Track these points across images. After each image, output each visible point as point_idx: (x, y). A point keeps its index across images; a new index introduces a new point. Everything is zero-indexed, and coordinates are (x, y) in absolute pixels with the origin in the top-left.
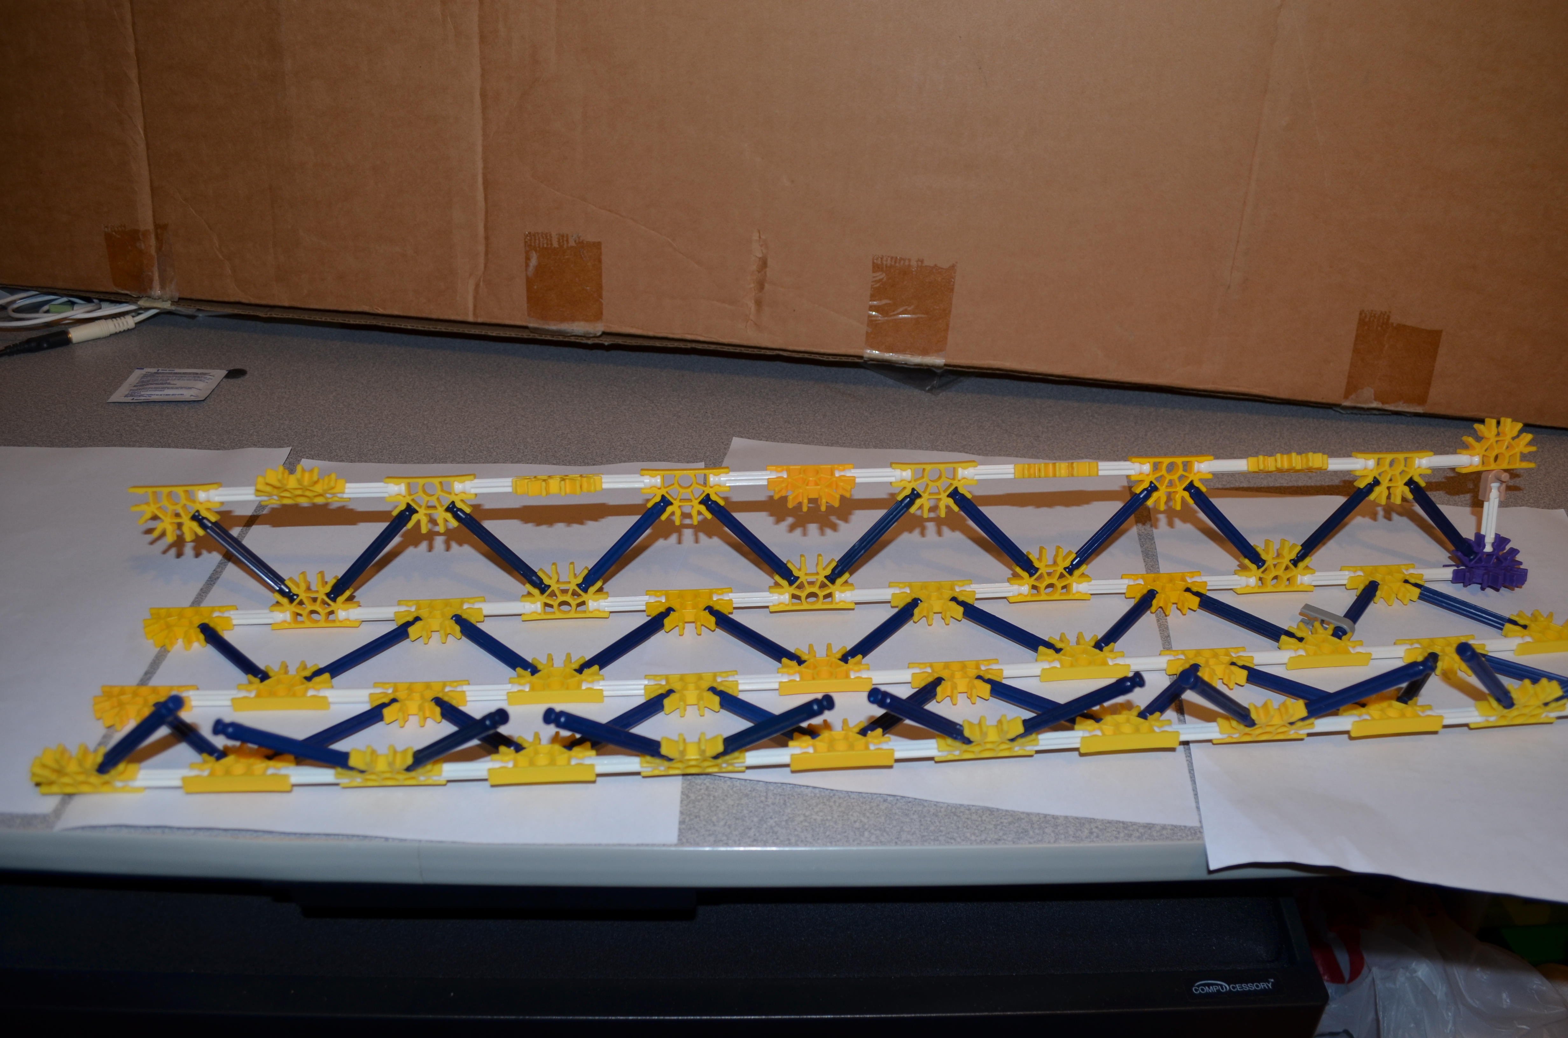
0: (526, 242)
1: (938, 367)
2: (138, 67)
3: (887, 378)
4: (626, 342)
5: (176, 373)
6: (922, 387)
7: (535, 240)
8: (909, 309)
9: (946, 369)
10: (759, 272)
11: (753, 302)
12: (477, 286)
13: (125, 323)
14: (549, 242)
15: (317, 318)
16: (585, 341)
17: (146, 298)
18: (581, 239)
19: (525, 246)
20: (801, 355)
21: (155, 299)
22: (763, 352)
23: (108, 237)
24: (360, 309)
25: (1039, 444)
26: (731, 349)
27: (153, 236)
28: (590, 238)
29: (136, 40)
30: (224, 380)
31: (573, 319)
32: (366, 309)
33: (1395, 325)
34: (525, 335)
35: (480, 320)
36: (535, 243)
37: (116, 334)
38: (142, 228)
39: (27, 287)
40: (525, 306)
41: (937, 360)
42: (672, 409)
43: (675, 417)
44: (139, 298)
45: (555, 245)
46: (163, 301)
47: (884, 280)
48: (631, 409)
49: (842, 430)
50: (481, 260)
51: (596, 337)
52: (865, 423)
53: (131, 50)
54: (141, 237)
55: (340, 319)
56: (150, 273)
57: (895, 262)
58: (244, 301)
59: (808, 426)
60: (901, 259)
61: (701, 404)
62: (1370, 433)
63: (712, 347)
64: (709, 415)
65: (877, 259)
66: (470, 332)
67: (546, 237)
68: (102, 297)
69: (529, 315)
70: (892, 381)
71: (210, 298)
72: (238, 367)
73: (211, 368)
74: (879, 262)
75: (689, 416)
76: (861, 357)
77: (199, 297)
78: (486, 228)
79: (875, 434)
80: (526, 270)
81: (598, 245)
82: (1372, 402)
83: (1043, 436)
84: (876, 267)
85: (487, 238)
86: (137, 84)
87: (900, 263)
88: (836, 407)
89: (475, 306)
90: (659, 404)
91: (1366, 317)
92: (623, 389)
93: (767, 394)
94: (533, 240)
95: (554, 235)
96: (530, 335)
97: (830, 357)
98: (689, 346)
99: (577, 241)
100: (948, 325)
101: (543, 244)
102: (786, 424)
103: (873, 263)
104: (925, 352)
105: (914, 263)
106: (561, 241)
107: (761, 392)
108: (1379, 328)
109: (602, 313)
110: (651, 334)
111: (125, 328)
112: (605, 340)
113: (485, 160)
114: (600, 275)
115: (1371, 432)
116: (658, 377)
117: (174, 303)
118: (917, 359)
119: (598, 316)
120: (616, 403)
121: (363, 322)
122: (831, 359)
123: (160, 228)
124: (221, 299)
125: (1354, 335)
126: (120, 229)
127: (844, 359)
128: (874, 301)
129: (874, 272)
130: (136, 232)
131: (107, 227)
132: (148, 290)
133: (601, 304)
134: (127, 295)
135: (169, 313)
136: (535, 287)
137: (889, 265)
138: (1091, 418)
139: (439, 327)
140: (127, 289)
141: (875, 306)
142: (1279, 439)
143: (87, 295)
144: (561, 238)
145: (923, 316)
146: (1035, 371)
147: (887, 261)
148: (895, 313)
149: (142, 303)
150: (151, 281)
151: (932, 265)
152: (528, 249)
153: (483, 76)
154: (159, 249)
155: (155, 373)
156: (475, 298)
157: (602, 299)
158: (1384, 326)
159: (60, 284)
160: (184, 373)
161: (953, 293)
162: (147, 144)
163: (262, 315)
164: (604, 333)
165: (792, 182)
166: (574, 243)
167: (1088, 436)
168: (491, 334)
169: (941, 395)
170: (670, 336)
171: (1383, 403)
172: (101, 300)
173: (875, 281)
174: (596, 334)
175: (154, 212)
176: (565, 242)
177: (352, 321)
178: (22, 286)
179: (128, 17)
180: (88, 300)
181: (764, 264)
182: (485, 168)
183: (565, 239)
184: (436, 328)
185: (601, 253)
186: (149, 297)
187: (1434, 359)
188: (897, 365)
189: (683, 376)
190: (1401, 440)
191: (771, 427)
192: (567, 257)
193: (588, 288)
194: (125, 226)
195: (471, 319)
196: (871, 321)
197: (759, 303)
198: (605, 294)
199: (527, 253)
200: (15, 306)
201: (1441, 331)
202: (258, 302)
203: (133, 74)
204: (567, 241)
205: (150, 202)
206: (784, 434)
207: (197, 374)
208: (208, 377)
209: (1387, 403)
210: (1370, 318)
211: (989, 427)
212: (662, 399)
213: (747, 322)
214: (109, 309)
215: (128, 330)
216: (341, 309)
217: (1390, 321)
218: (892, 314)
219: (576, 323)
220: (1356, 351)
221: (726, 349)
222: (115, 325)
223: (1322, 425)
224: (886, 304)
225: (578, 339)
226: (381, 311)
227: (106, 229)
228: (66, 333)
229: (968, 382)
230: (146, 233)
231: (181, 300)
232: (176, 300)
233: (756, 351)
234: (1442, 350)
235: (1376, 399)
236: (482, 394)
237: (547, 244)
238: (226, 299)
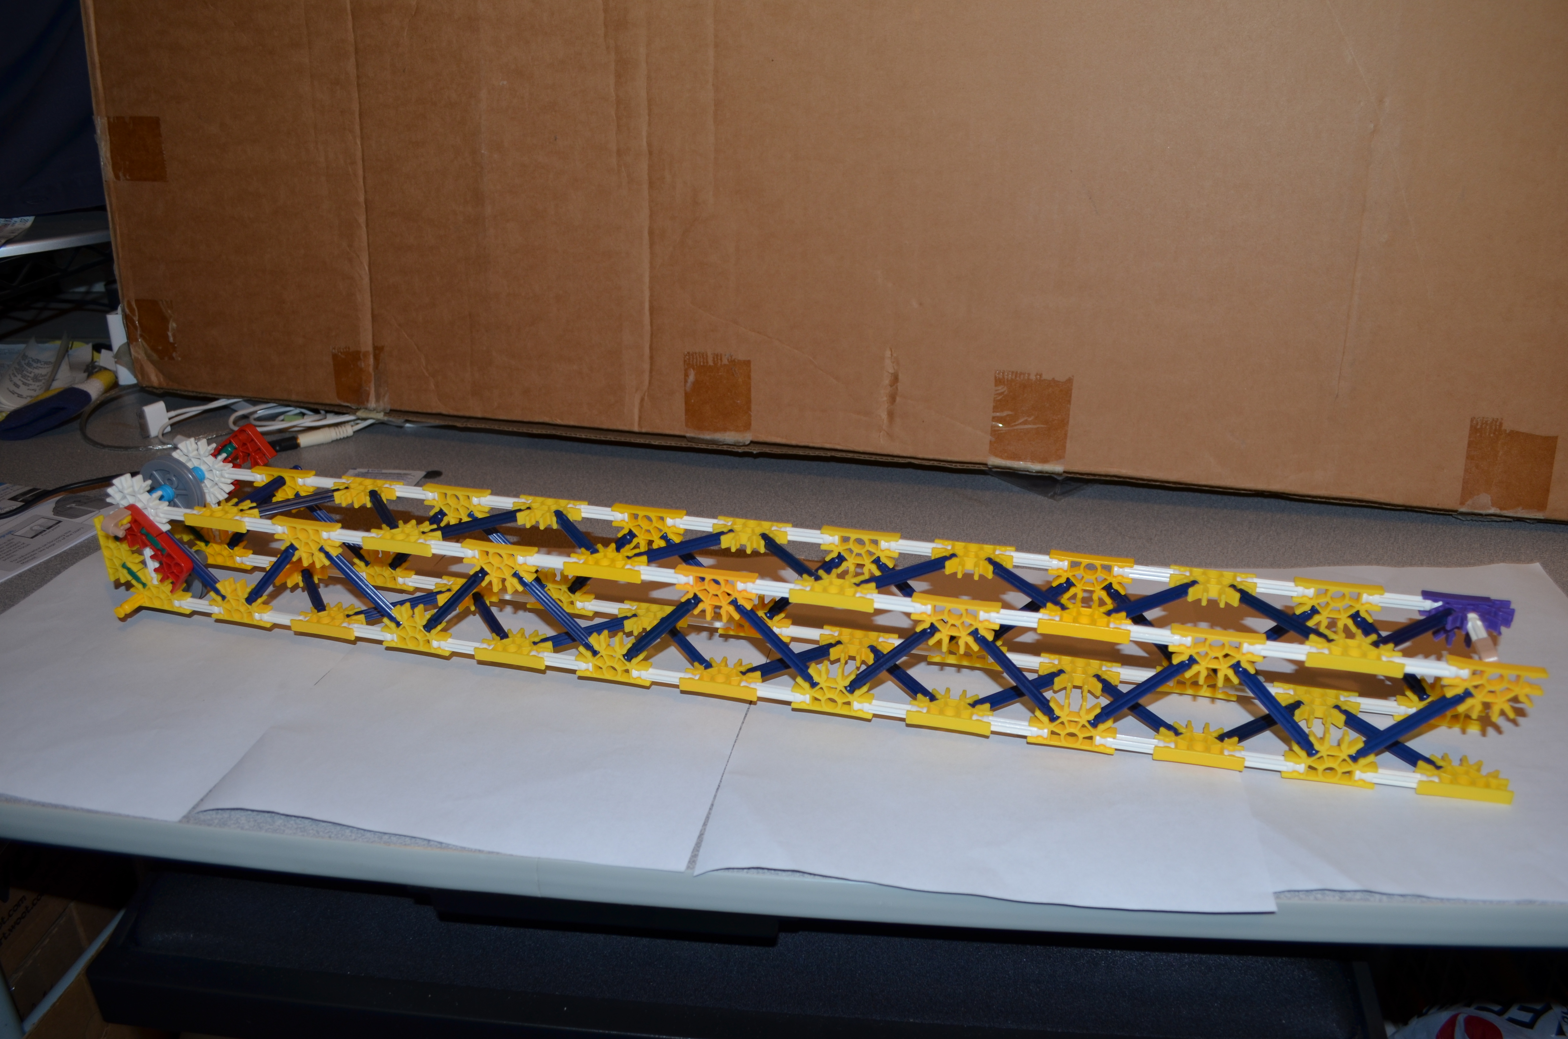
0: (685, 361)
1: (1059, 474)
2: (367, 213)
3: (1014, 486)
4: (772, 451)
5: (383, 473)
6: (1045, 494)
7: (693, 358)
8: (1030, 419)
9: (1067, 477)
10: (891, 386)
11: (886, 413)
12: (642, 400)
13: (345, 431)
14: (705, 361)
15: (506, 428)
16: (736, 450)
17: (363, 410)
18: (733, 358)
19: (685, 364)
20: (931, 463)
21: (371, 410)
22: (896, 460)
23: (335, 357)
24: (541, 420)
25: (1150, 546)
26: (867, 457)
27: (371, 357)
28: (741, 356)
29: (365, 192)
30: (423, 480)
31: (725, 429)
32: (547, 420)
33: (1508, 432)
34: (684, 444)
35: (644, 430)
36: (693, 361)
37: (337, 440)
38: (363, 349)
39: (267, 399)
40: (683, 418)
41: (1055, 467)
42: (810, 510)
43: (811, 518)
44: (358, 409)
45: (711, 363)
46: (377, 412)
47: (1006, 393)
48: (773, 510)
49: (963, 530)
50: (646, 377)
51: (745, 445)
52: (986, 525)
53: (362, 199)
54: (361, 357)
55: (524, 430)
56: (368, 389)
57: (1016, 377)
58: (444, 412)
59: (932, 527)
60: (1021, 374)
61: (837, 506)
62: (1488, 539)
63: (850, 455)
64: (843, 516)
65: (999, 374)
66: (636, 442)
67: (703, 356)
68: (327, 409)
69: (687, 425)
70: (1018, 488)
71: (416, 410)
72: (436, 469)
73: (413, 469)
74: (1001, 377)
75: (824, 517)
76: (986, 465)
77: (407, 409)
78: (651, 348)
79: (995, 535)
80: (685, 386)
81: (748, 363)
82: (1489, 509)
83: (1156, 539)
84: (998, 381)
85: (652, 358)
86: (365, 228)
87: (1020, 377)
88: (961, 511)
89: (640, 418)
90: (798, 506)
91: (1477, 424)
92: (768, 493)
93: (899, 498)
94: (691, 359)
95: (709, 354)
96: (687, 445)
97: (958, 465)
98: (829, 454)
99: (730, 360)
100: (1066, 435)
101: (700, 362)
102: (912, 525)
103: (996, 377)
104: (1045, 461)
105: (1033, 377)
106: (716, 359)
107: (893, 496)
108: (1492, 435)
109: (750, 424)
110: (794, 443)
111: (345, 435)
112: (754, 448)
113: (651, 289)
114: (749, 390)
115: (1490, 538)
116: (801, 483)
117: (386, 414)
118: (1036, 467)
119: (747, 427)
120: (760, 505)
121: (544, 432)
122: (959, 466)
123: (378, 350)
124: (425, 411)
125: (1466, 442)
126: (345, 350)
127: (971, 467)
128: (997, 412)
129: (996, 386)
130: (358, 352)
131: (334, 349)
132: (366, 403)
133: (750, 416)
134: (347, 407)
135: (383, 423)
136: (693, 401)
137: (1010, 379)
138: (1206, 523)
139: (608, 437)
140: (348, 402)
141: (998, 417)
142: (1392, 544)
143: (316, 407)
144: (715, 357)
145: (1042, 426)
146: (1150, 478)
147: (1008, 375)
148: (1017, 423)
149: (360, 414)
150: (368, 395)
151: (1050, 378)
152: (686, 366)
153: (651, 216)
154: (376, 367)
155: (366, 473)
156: (640, 411)
157: (751, 411)
158: (1497, 433)
159: (294, 397)
160: (389, 473)
161: (1070, 404)
162: (371, 279)
163: (459, 425)
164: (752, 442)
165: (921, 304)
166: (727, 361)
167: (1200, 539)
168: (654, 443)
169: (1063, 501)
170: (811, 445)
171: (1501, 509)
172: (327, 412)
173: (997, 394)
174: (744, 443)
175: (373, 336)
176: (719, 361)
177: (535, 431)
178: (262, 399)
179: (360, 172)
180: (316, 411)
181: (895, 379)
182: (651, 296)
183: (719, 358)
184: (607, 438)
185: (750, 370)
186: (366, 409)
187: (1551, 464)
188: (1020, 472)
189: (823, 482)
190: (1520, 546)
191: (898, 527)
192: (720, 374)
193: (738, 402)
194: (349, 348)
195: (636, 429)
196: (995, 431)
197: (891, 415)
198: (754, 407)
199: (686, 370)
200: (256, 416)
201: (1556, 437)
202: (456, 413)
203: (362, 220)
204: (721, 359)
205: (370, 328)
206: (908, 533)
207: (400, 474)
208: (409, 477)
209: (1505, 509)
210: (1481, 426)
211: (1105, 530)
212: (801, 502)
213: (880, 432)
214: (332, 419)
215: (348, 437)
216: (526, 420)
217: (1503, 428)
218: (1013, 424)
219: (728, 433)
220: (1469, 457)
221: (862, 457)
222: (336, 433)
223: (1440, 531)
224: (1008, 415)
225: (730, 448)
226: (559, 422)
227: (334, 351)
228: (295, 439)
229: (1090, 489)
230: (366, 354)
231: (392, 412)
232: (388, 411)
233: (890, 459)
234: (1559, 456)
235: (1493, 505)
236: (642, 495)
237: (704, 363)
238: (429, 411)
